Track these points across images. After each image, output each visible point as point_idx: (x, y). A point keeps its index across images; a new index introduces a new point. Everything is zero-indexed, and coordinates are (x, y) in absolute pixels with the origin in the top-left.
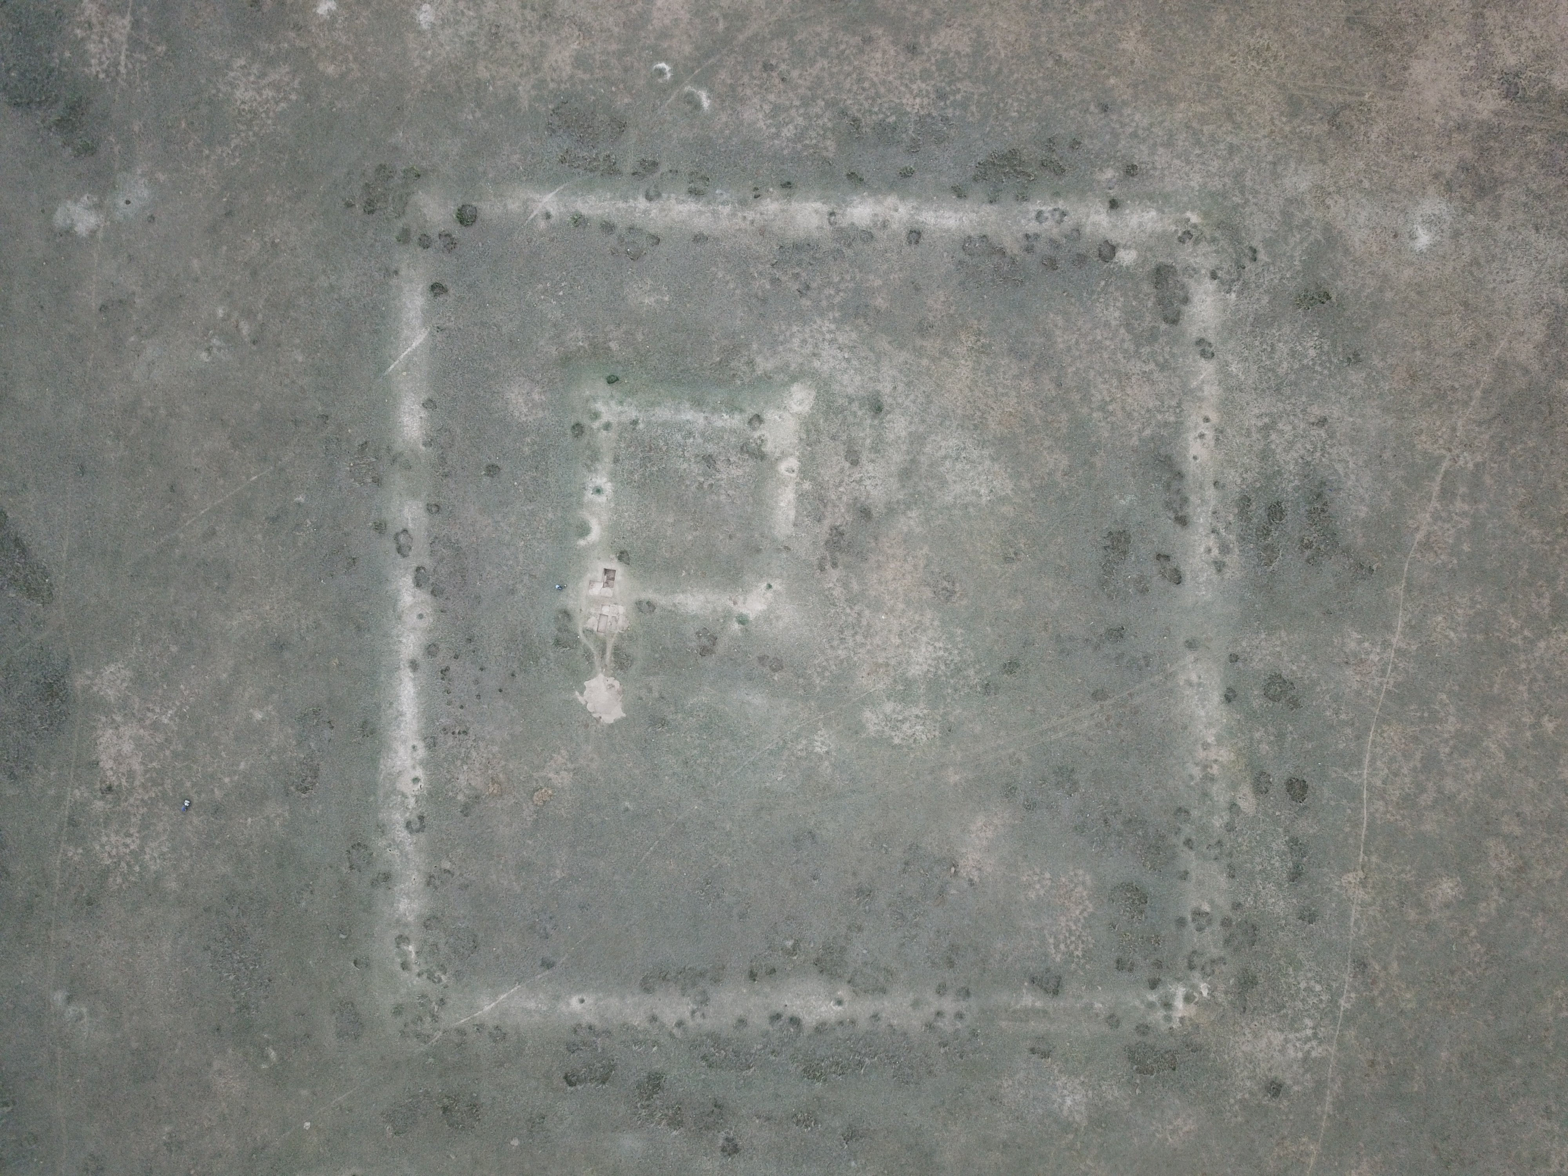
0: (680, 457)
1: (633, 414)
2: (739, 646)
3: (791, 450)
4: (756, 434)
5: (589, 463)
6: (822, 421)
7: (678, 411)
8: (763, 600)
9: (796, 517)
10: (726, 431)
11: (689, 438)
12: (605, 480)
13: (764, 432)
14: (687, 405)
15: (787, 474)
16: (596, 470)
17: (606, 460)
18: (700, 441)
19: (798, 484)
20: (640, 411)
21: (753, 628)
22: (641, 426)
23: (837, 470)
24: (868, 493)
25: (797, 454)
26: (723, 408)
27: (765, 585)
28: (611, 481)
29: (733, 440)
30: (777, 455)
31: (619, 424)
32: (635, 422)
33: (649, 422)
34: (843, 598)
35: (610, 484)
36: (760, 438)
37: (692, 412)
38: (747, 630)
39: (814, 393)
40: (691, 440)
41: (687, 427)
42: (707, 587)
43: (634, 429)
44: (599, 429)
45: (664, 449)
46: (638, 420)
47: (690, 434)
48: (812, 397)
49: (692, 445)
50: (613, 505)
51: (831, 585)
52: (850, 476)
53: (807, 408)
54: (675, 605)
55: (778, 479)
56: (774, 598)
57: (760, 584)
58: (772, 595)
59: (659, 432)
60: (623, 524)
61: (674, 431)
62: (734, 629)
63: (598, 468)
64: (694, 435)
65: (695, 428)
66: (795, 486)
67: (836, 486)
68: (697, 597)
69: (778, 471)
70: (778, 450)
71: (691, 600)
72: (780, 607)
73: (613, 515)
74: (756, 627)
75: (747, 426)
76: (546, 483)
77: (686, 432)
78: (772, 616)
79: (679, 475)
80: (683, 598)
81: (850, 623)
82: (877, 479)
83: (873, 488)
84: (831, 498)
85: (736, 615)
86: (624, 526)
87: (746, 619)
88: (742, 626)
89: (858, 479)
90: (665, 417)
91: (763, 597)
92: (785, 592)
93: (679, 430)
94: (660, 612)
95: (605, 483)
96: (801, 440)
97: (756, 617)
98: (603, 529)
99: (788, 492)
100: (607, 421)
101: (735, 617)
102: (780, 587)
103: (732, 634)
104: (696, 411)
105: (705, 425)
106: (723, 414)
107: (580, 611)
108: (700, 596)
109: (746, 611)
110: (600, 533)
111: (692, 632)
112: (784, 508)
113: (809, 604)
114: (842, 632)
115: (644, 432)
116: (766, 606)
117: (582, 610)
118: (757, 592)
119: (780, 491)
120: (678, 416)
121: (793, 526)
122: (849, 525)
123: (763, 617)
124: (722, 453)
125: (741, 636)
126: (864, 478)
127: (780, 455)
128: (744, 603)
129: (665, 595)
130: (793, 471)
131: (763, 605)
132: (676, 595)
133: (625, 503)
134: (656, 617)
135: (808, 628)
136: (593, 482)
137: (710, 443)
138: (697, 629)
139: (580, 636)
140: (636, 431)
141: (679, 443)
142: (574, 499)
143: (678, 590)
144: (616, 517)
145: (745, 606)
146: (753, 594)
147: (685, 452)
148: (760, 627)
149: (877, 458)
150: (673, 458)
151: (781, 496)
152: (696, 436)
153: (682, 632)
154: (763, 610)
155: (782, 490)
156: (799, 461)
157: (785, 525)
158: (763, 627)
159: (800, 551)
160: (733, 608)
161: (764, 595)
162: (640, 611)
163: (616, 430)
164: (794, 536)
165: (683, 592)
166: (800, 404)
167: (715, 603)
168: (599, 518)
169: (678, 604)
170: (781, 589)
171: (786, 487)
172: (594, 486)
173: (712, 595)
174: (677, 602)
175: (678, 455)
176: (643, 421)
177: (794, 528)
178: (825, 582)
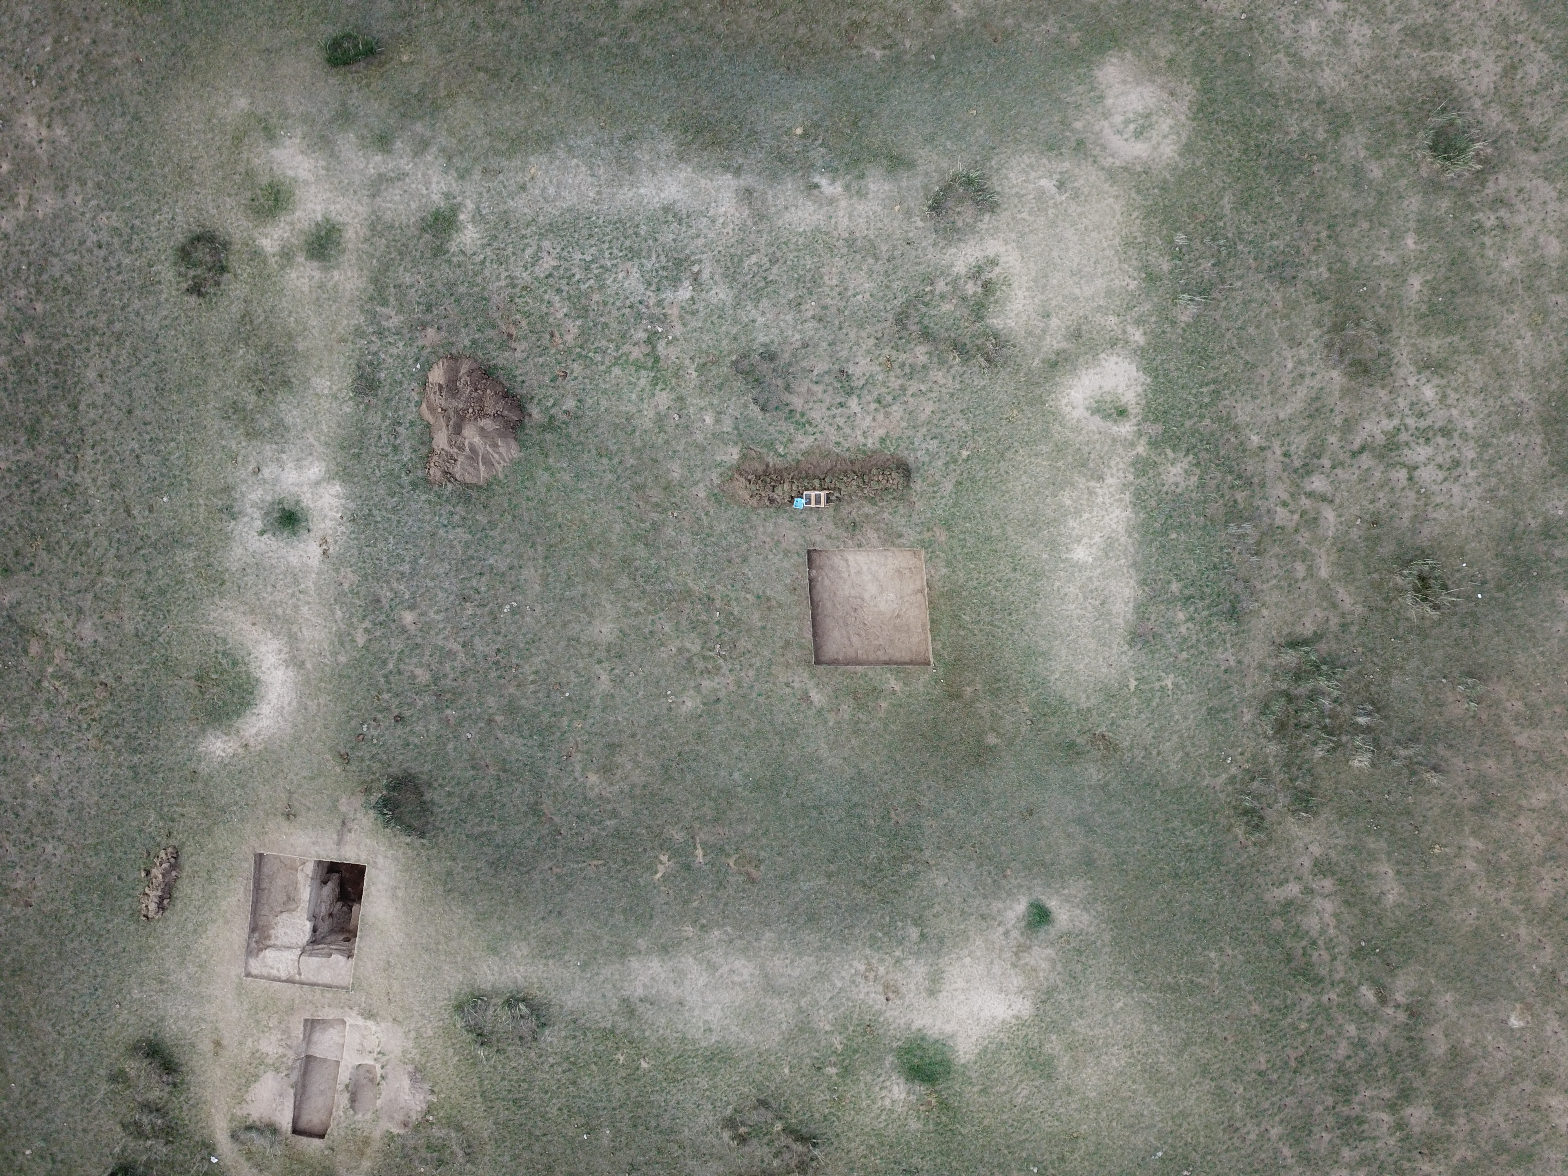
0: (639, 366)
1: (434, 184)
3: (1112, 321)
4: (963, 260)
5: (249, 399)
6: (1227, 202)
8: (1017, 981)
9: (1141, 610)
11: (676, 282)
12: (315, 470)
13: (993, 247)
14: (667, 145)
15: (1096, 422)
16: (278, 431)
17: (322, 384)
18: (721, 294)
19: (1142, 466)
20: (463, 175)
21: (971, 1093)
22: (469, 237)
23: (1296, 403)
24: (1425, 495)
25: (1137, 336)
26: (818, 154)
27: (1021, 907)
28: (344, 474)
29: (864, 285)
30: (1054, 343)
32: (443, 223)
33: (505, 218)
34: (1344, 945)
35: (337, 488)
36: (976, 272)
37: (685, 172)
38: (944, 1105)
39: (1188, 90)
40: (685, 292)
41: (667, 237)
42: (766, 922)
43: (439, 251)
44: (286, 255)
45: (573, 327)
46: (455, 210)
47: (680, 265)
48: (1182, 108)
49: (688, 311)
50: (350, 578)
51: (1293, 889)
52: (1348, 426)
53: (1169, 150)
54: (629, 1009)
55: (1060, 449)
56: (1059, 967)
57: (996, 905)
58: (1053, 955)
59: (548, 263)
60: (400, 659)
61: (612, 257)
62: (887, 1103)
63: (289, 420)
64: (696, 268)
65: (701, 241)
66: (1131, 477)
67: (1295, 471)
68: (725, 969)
69: (1056, 415)
70: (1054, 322)
71: (701, 983)
72: (1087, 1004)
73: (354, 620)
74: (984, 1091)
75: (920, 224)
76: (70, 490)
77: (663, 258)
78: (1054, 1045)
79: (639, 444)
80: (663, 975)
81: (1380, 1050)
82: (1456, 440)
83: (1441, 475)
84: (1278, 522)
85: (895, 1045)
86: (402, 666)
87: (939, 1058)
88: (920, 1088)
89: (1380, 439)
90: (569, 199)
91: (1014, 965)
92: (1107, 937)
93: (630, 249)
94: (566, 1038)
95: (318, 483)
96: (1151, 278)
97: (985, 1050)
98: (308, 682)
99: (1100, 499)
100: (319, 218)
101: (892, 1050)
102: (1085, 917)
103: (882, 1125)
104: (701, 168)
105: (743, 228)
106: (817, 179)
107: (217, 1043)
108: (737, 964)
109: (938, 1024)
110: (294, 704)
111: (707, 1118)
112: (1088, 574)
113: (1206, 982)
114: (1346, 1093)
115: (483, 262)
116: (1028, 1004)
117: (225, 1043)
118: (986, 941)
119: (1066, 499)
120: (626, 195)
121: (1126, 647)
122: (1354, 629)
123: (1013, 1050)
124: (816, 345)
125: (917, 1131)
126: (1404, 437)
127: (1064, 345)
128: (932, 993)
129: (584, 967)
130: (1122, 412)
131: (1012, 997)
132: (634, 963)
133: (406, 568)
134: (551, 1060)
135: (1208, 1085)
136: (265, 482)
137: (764, 303)
138: (729, 1104)
139: (219, 1152)
140: (449, 261)
141: (631, 307)
142: (186, 557)
143: (640, 941)
144: (366, 630)
145: (934, 1003)
146: (967, 960)
147: (661, 346)
148: (1003, 1089)
149: (1456, 351)
150: (609, 371)
151: (1071, 523)
152: (705, 275)
153: (666, 1123)
154: (1014, 1021)
155: (1075, 494)
156: (1146, 370)
157: (1093, 645)
158: (1015, 1089)
159: (1159, 753)
160: (881, 1013)
161: (1016, 954)
162: (482, 1037)
163: (359, 258)
164: (1132, 688)
165: (665, 949)
166: (1138, 134)
167: (803, 994)
168: (292, 638)
169: (641, 1000)
170: (1089, 925)
171: (1092, 484)
172: (269, 498)
173: (792, 961)
174: (640, 992)
175: (632, 358)
176: (478, 217)
177: (1131, 653)
178: (1268, 879)
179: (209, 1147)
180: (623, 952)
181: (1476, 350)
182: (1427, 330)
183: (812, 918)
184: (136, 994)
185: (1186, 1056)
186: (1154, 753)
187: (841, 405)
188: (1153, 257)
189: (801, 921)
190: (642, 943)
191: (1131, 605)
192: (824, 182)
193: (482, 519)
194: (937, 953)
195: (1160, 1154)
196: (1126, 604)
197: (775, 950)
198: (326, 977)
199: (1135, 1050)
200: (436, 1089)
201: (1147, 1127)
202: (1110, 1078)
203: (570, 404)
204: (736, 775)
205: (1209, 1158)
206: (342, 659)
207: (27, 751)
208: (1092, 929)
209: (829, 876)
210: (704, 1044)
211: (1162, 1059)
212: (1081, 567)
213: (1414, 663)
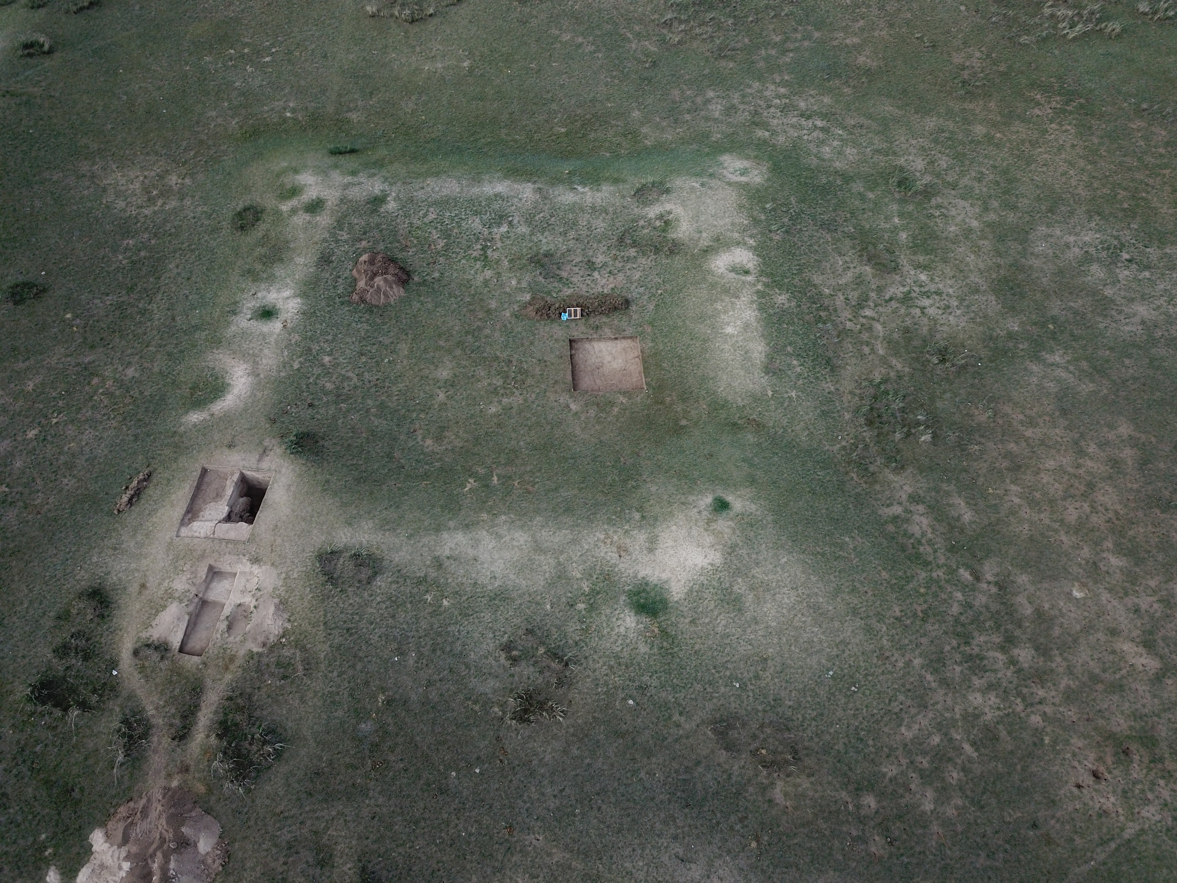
0: (476, 259)
1: (377, 187)
2: (643, 688)
3: (736, 235)
4: (653, 211)
5: (258, 267)
6: (793, 200)
7: (477, 179)
8: (709, 539)
9: (771, 359)
10: (582, 210)
11: (499, 225)
12: (287, 293)
13: (668, 207)
15: (732, 275)
16: (271, 279)
17: (300, 260)
18: (523, 229)
19: (761, 294)
20: (391, 184)
21: (684, 623)
22: (391, 205)
23: (848, 278)
24: (933, 320)
25: (750, 242)
26: (576, 179)
27: (709, 499)
28: (304, 295)
29: (600, 225)
30: (705, 241)
31: (343, 200)
32: (378, 201)
33: (411, 199)
34: (940, 543)
35: (298, 300)
36: (660, 217)
37: (507, 183)
38: (664, 632)
39: (766, 164)
40: (504, 229)
41: (496, 206)
42: (537, 512)
43: (374, 211)
44: (294, 211)
45: (441, 243)
46: (385, 196)
47: (501, 218)
48: (764, 169)
49: (504, 237)
51: (897, 510)
52: (880, 290)
53: (759, 180)
54: (438, 563)
55: (713, 286)
56: (738, 532)
57: (691, 498)
58: (733, 525)
59: (432, 216)
60: (317, 378)
61: (466, 214)
62: (622, 630)
63: (278, 274)
64: (510, 219)
65: (514, 207)
66: (756, 298)
67: (854, 306)
68: (508, 538)
69: (709, 272)
70: (704, 235)
71: (490, 546)
72: (761, 558)
73: (294, 357)
74: (693, 622)
75: (629, 200)
76: (143, 312)
77: (493, 215)
78: (740, 586)
79: (473, 292)
80: (464, 542)
81: (983, 610)
82: (944, 296)
83: (940, 312)
84: (848, 327)
85: (627, 588)
86: (318, 381)
87: (658, 598)
88: (646, 620)
89: (900, 295)
90: (445, 192)
91: (706, 530)
92: (770, 518)
93: (476, 211)
94: (391, 583)
95: (288, 298)
96: (756, 221)
97: (691, 590)
98: (259, 383)
99: (738, 306)
100: (314, 197)
101: (624, 592)
102: (753, 507)
103: (619, 649)
104: (515, 181)
105: (536, 202)
106: (576, 186)
107: (143, 586)
108: (516, 535)
109: (657, 573)
110: (249, 393)
111: (489, 645)
112: (735, 339)
113: (845, 554)
114: (966, 639)
115: (397, 216)
116: (718, 555)
117: (148, 585)
118: (686, 516)
119: (719, 306)
120: (475, 190)
121: (763, 374)
122: (906, 378)
123: (712, 590)
124: (575, 251)
125: (645, 653)
126: (913, 295)
127: (711, 244)
128: (651, 550)
129: (409, 537)
130: (747, 272)
131: (707, 550)
132: (445, 535)
133: (330, 337)
134: (378, 599)
135: (859, 623)
136: (257, 298)
137: (546, 233)
138: (505, 633)
139: (120, 666)
140: (379, 215)
141: (474, 234)
142: (201, 335)
143: (451, 523)
144: (300, 363)
145: (652, 557)
146: (674, 528)
147: (489, 252)
148: (707, 620)
149: (933, 261)
150: (460, 261)
151: (722, 316)
152: (515, 222)
153: (458, 647)
154: (710, 567)
155: (724, 304)
156: (758, 255)
157: (742, 373)
158: (716, 620)
159: (792, 431)
160: (616, 565)
161: (707, 523)
162: (331, 578)
163: (332, 212)
164: (770, 395)
165: (467, 527)
166: (742, 175)
167: (562, 552)
168: (255, 363)
169: (448, 558)
170: (757, 510)
171: (733, 300)
172: (258, 305)
173: (554, 533)
174: (447, 553)
175: (473, 256)
176: (397, 199)
177: (766, 377)
178: (879, 503)
179: (114, 664)
180: (438, 530)
181: (945, 261)
182: (915, 253)
183: (568, 510)
184: (95, 559)
185: (839, 599)
186: (790, 430)
187: (589, 275)
188: (755, 213)
189: (561, 511)
190: (451, 524)
191: (763, 354)
192: (579, 188)
193: (378, 321)
194: (653, 526)
195: (831, 673)
196: (761, 353)
197: (542, 526)
198: (232, 535)
199: (800, 592)
200: (292, 619)
201: (818, 652)
202: (785, 611)
203: (436, 275)
204: (522, 443)
205: (870, 678)
206: (283, 374)
207: (71, 431)
208: (758, 513)
209: (580, 489)
210: (490, 588)
211: (821, 600)
212: (732, 336)
213: (948, 395)
